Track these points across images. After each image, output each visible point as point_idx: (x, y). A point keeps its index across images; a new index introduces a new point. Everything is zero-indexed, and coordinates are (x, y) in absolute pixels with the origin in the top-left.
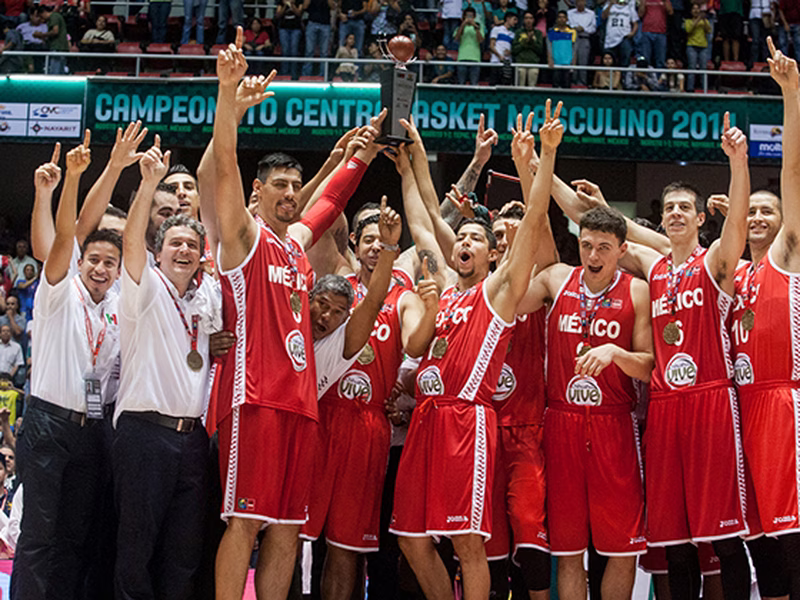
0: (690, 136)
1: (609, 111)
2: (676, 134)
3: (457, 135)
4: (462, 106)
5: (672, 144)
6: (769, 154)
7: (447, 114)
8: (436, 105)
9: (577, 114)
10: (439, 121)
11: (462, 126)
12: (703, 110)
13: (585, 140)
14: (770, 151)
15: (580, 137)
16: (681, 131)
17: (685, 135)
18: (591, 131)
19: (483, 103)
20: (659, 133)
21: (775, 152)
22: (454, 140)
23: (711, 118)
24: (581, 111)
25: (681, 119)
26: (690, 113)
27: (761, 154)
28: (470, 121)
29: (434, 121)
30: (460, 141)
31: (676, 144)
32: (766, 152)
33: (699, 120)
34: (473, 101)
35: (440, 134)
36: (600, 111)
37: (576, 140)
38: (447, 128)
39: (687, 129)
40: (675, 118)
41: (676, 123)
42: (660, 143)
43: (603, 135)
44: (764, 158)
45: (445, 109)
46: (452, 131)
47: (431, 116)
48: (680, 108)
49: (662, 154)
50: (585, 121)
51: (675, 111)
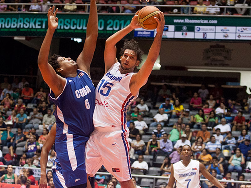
0: (113, 29)
1: (85, 20)
2: (108, 28)
3: (32, 30)
4: (35, 19)
5: (106, 32)
6: (141, 36)
7: (29, 23)
8: (26, 19)
9: (74, 22)
10: (26, 25)
11: (34, 27)
12: (118, 19)
13: (76, 31)
14: (142, 35)
15: (74, 30)
16: (110, 27)
17: (111, 29)
18: (78, 28)
19: (42, 18)
20: (102, 28)
21: (144, 35)
22: (31, 32)
23: (121, 22)
24: (75, 20)
25: (110, 23)
26: (114, 20)
27: (138, 35)
28: (37, 25)
29: (25, 25)
30: (33, 32)
31: (108, 32)
32: (140, 35)
33: (117, 23)
34: (38, 18)
35: (26, 30)
36: (82, 20)
37: (73, 31)
38: (29, 28)
39: (112, 27)
40: (108, 22)
41: (108, 24)
42: (102, 32)
43: (82, 29)
44: (139, 37)
45: (29, 21)
46: (31, 29)
47: (24, 23)
48: (110, 19)
49: (102, 36)
50: (76, 24)
51: (108, 20)
